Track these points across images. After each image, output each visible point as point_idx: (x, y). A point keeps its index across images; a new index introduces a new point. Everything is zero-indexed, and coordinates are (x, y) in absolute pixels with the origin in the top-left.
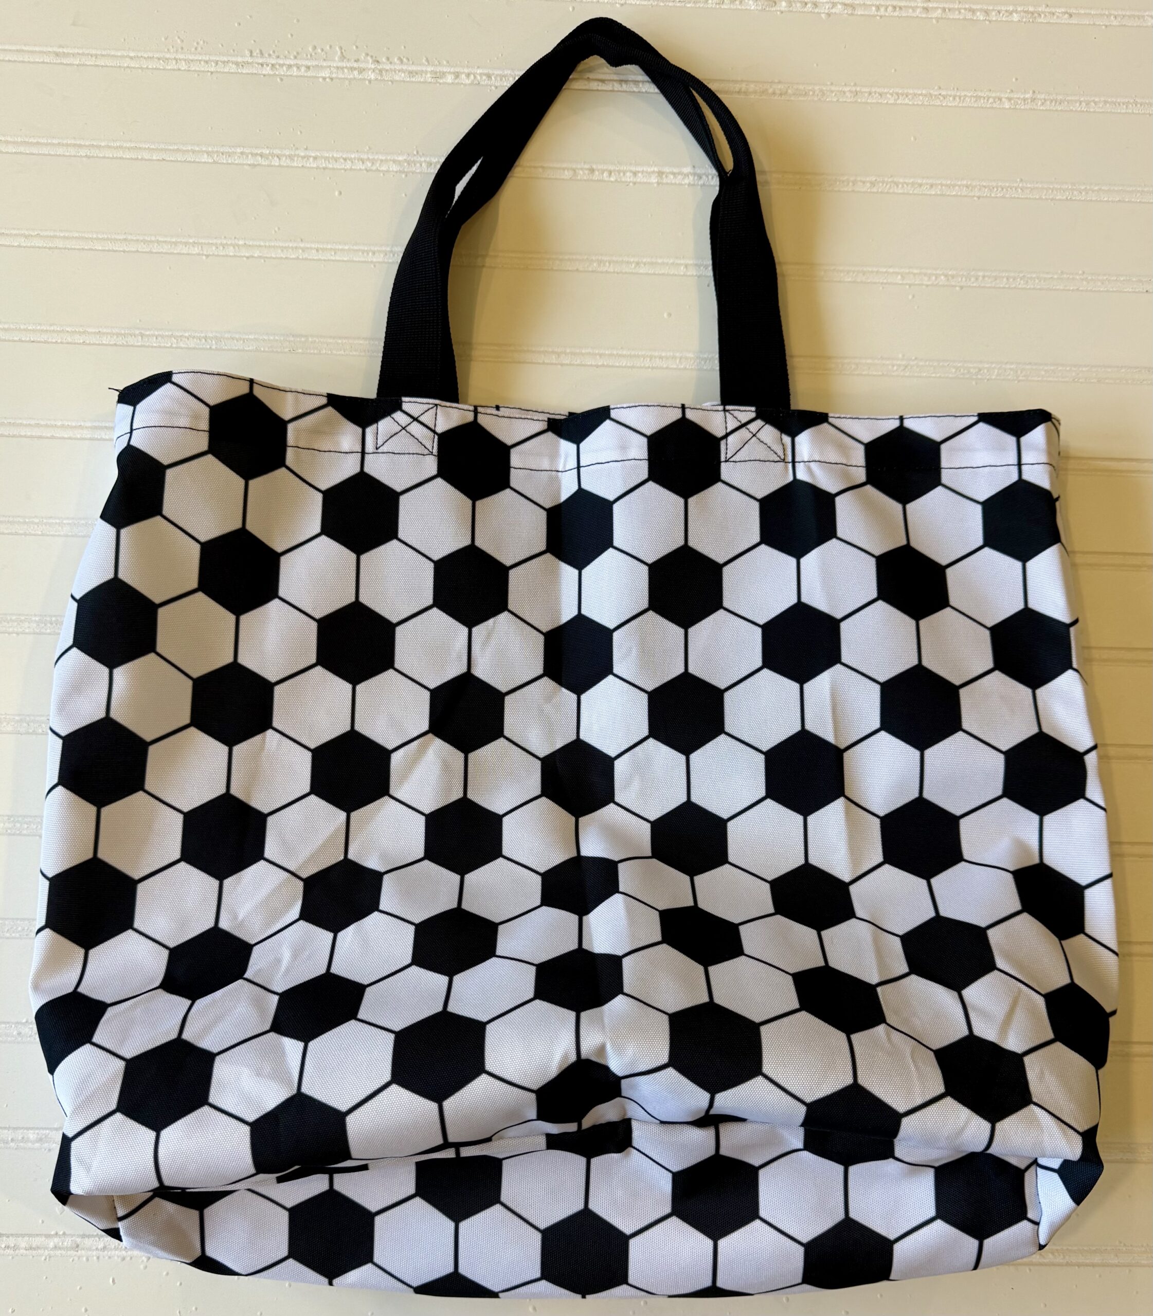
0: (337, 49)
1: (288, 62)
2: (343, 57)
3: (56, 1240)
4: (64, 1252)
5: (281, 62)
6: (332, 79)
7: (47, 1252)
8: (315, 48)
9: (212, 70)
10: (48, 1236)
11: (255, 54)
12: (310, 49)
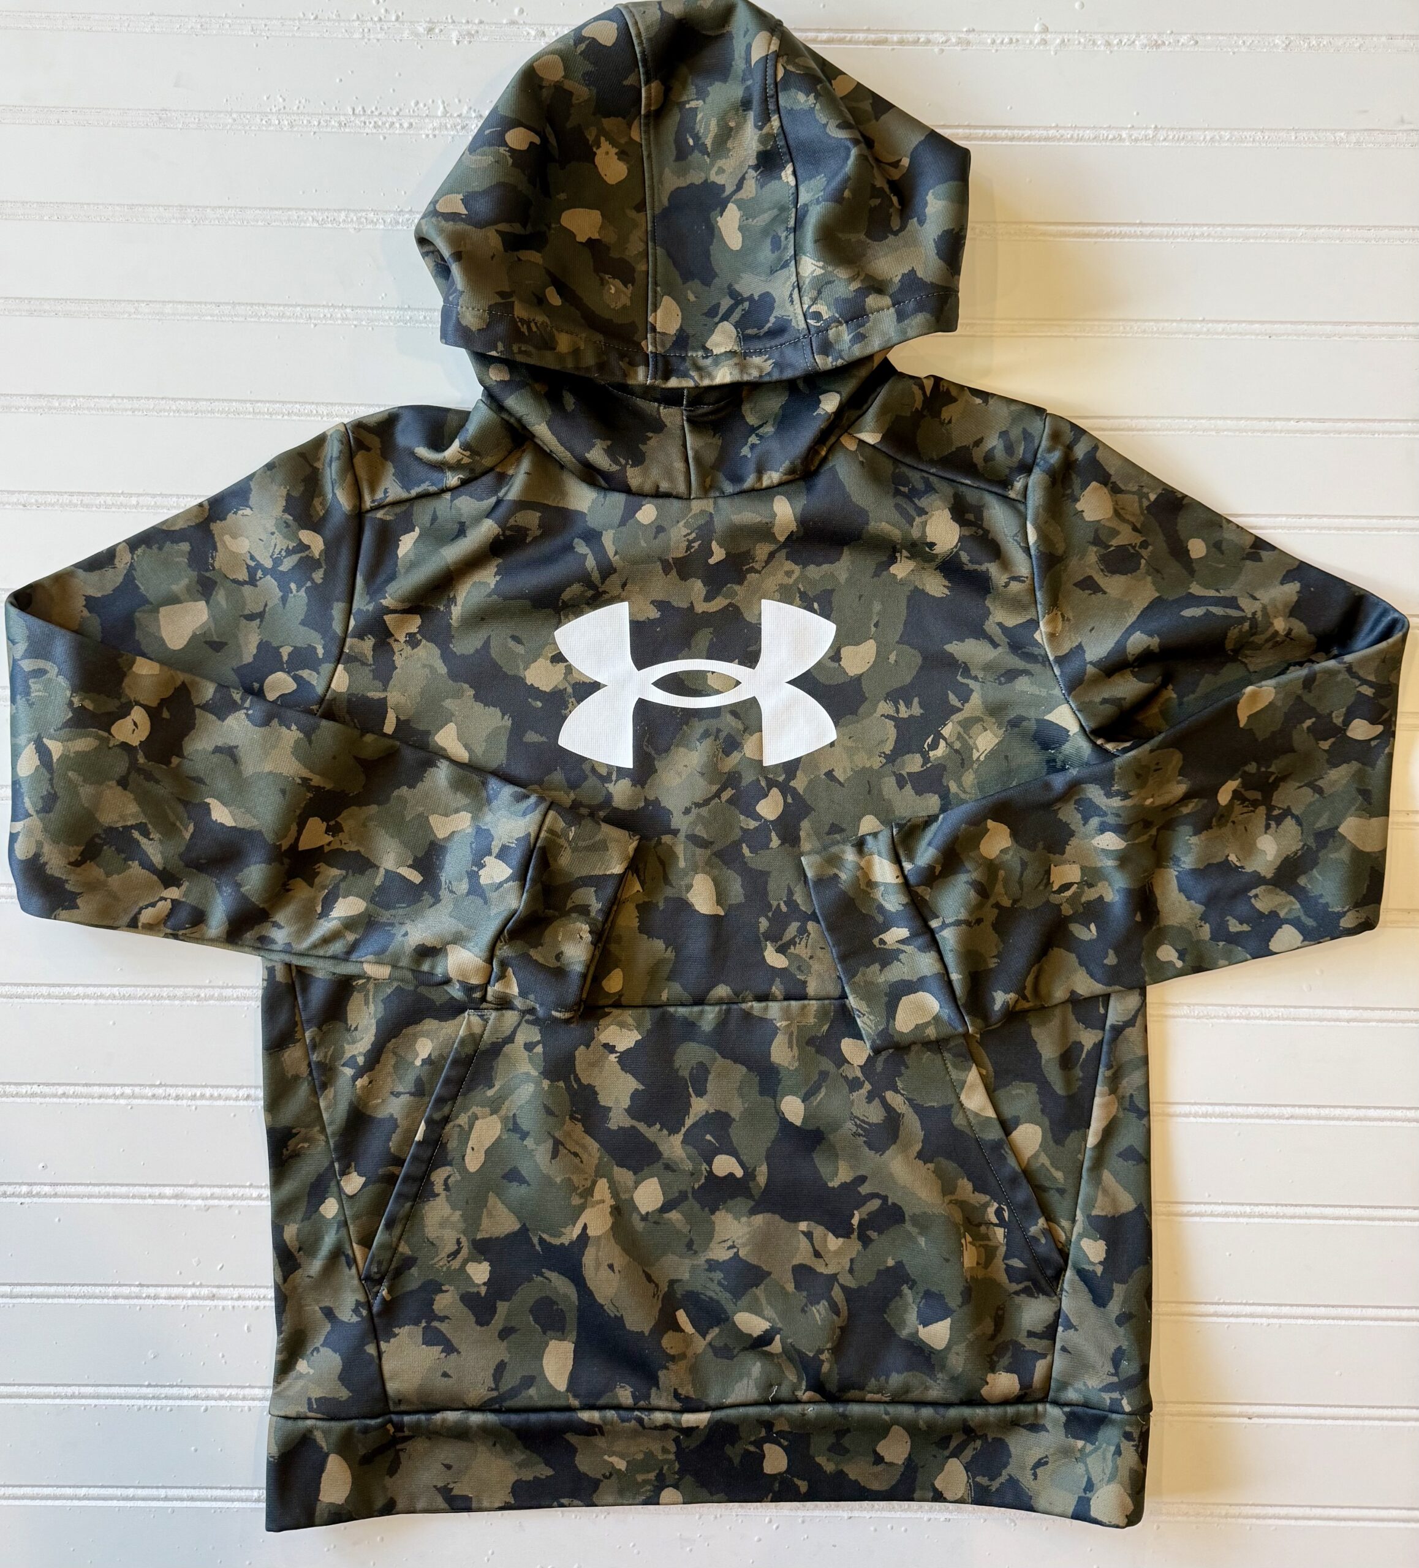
0: (440, 102)
1: (390, 120)
2: (446, 112)
3: (194, 1290)
4: (201, 1302)
5: (384, 119)
6: (435, 136)
7: (185, 1302)
8: (417, 103)
9: (315, 129)
10: (184, 1286)
11: (357, 112)
12: (413, 104)
